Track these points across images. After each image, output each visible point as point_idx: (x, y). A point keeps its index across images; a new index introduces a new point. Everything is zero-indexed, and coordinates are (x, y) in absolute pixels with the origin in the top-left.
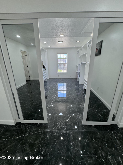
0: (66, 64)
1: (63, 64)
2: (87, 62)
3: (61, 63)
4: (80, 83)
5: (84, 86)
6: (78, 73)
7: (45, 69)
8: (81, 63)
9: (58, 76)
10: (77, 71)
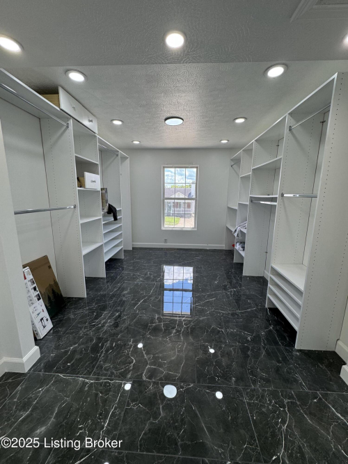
0: (193, 202)
1: (183, 201)
2: (282, 195)
3: (174, 199)
4: (246, 272)
5: (268, 295)
6: (236, 235)
7: (116, 219)
8: (252, 200)
9: (166, 241)
10: (234, 226)
